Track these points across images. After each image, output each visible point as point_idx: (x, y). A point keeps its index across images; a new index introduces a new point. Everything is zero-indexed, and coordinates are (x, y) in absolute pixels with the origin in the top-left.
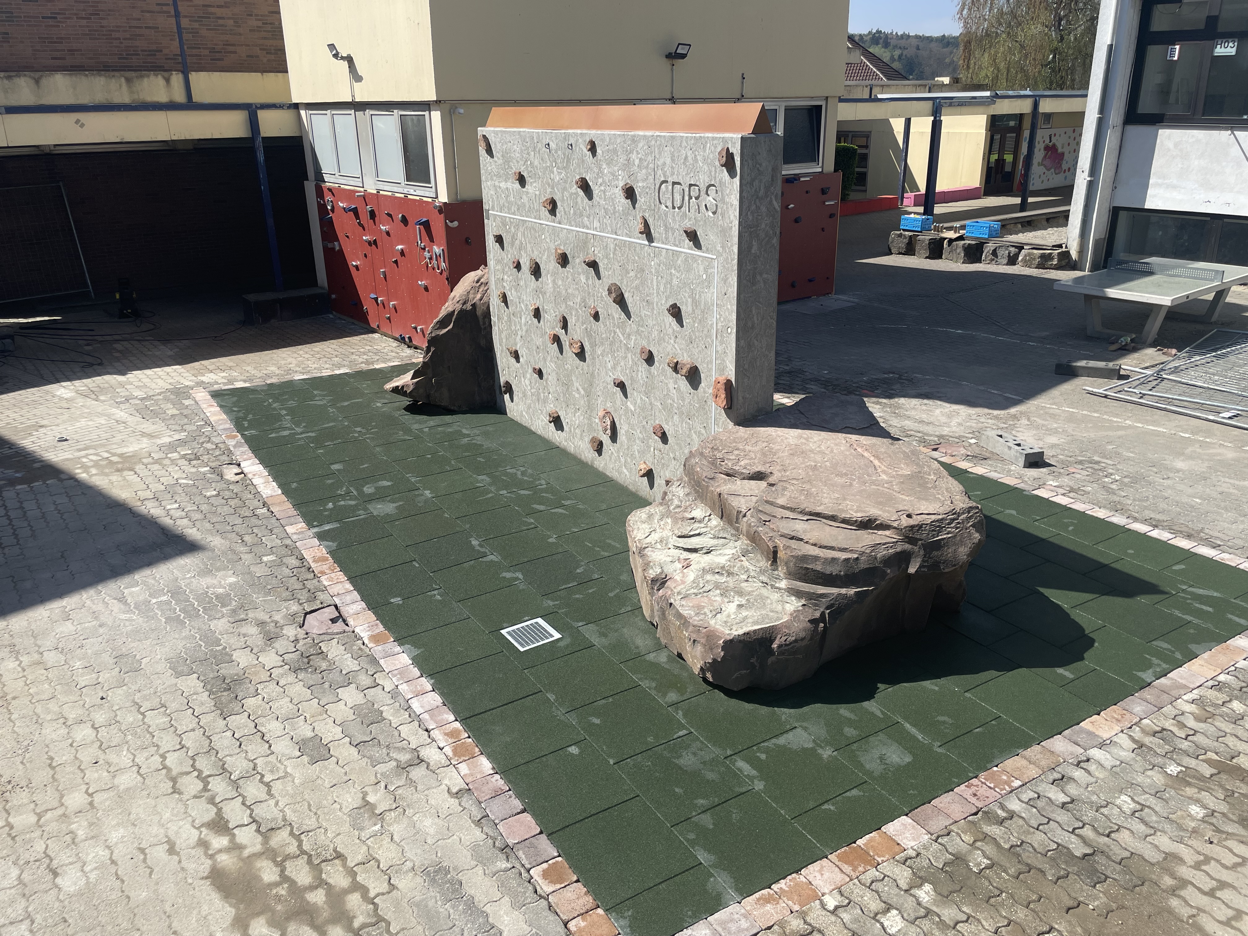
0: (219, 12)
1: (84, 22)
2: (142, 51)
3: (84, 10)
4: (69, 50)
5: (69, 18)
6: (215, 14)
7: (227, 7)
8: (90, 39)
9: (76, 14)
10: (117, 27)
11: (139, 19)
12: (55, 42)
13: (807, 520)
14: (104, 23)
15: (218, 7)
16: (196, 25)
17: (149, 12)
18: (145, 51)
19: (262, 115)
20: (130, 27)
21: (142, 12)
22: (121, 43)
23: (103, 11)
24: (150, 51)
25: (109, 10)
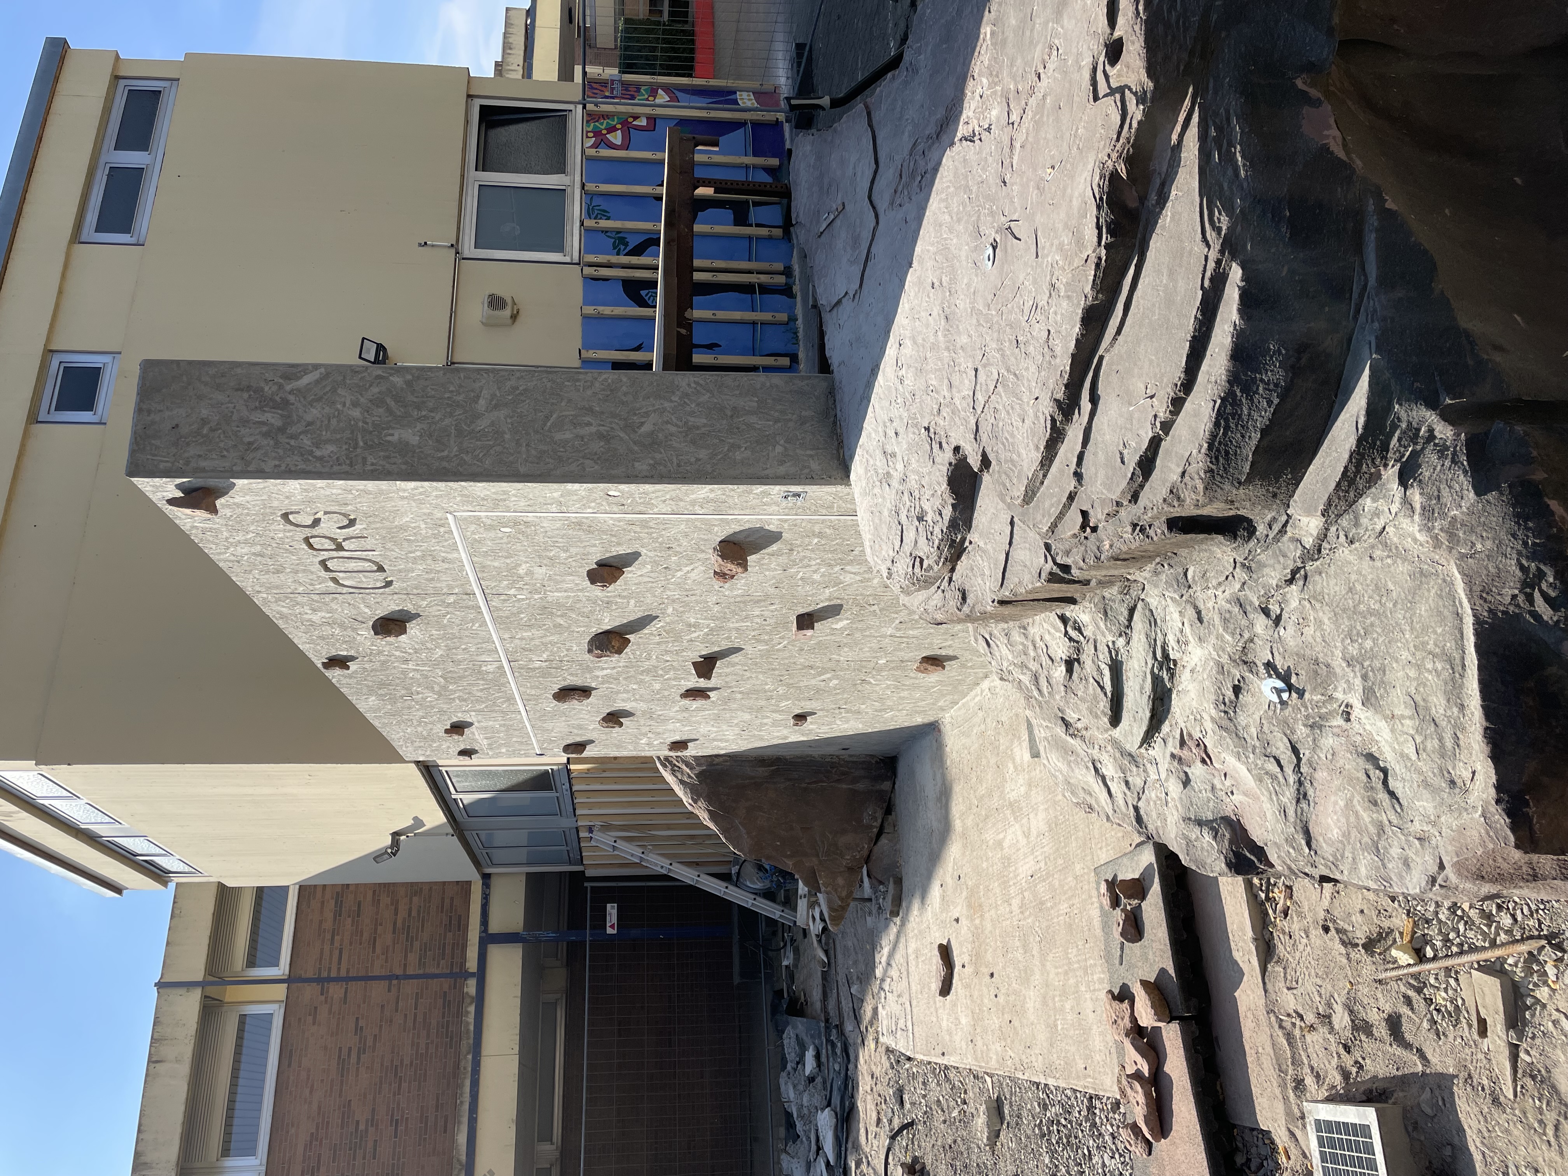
0: (402, 914)
1: (405, 1085)
2: (443, 1017)
3: (390, 1085)
4: (437, 1111)
5: (398, 1104)
6: (404, 919)
7: (397, 901)
8: (425, 1081)
9: (394, 1095)
10: (412, 1045)
11: (406, 1015)
12: (426, 1124)
13: (1094, 399)
14: (407, 1061)
15: (396, 914)
16: (417, 945)
17: (397, 1003)
18: (444, 1013)
19: (495, 927)
20: (414, 1028)
21: (397, 1011)
22: (432, 1042)
23: (392, 1061)
24: (444, 1008)
25: (393, 1052)
